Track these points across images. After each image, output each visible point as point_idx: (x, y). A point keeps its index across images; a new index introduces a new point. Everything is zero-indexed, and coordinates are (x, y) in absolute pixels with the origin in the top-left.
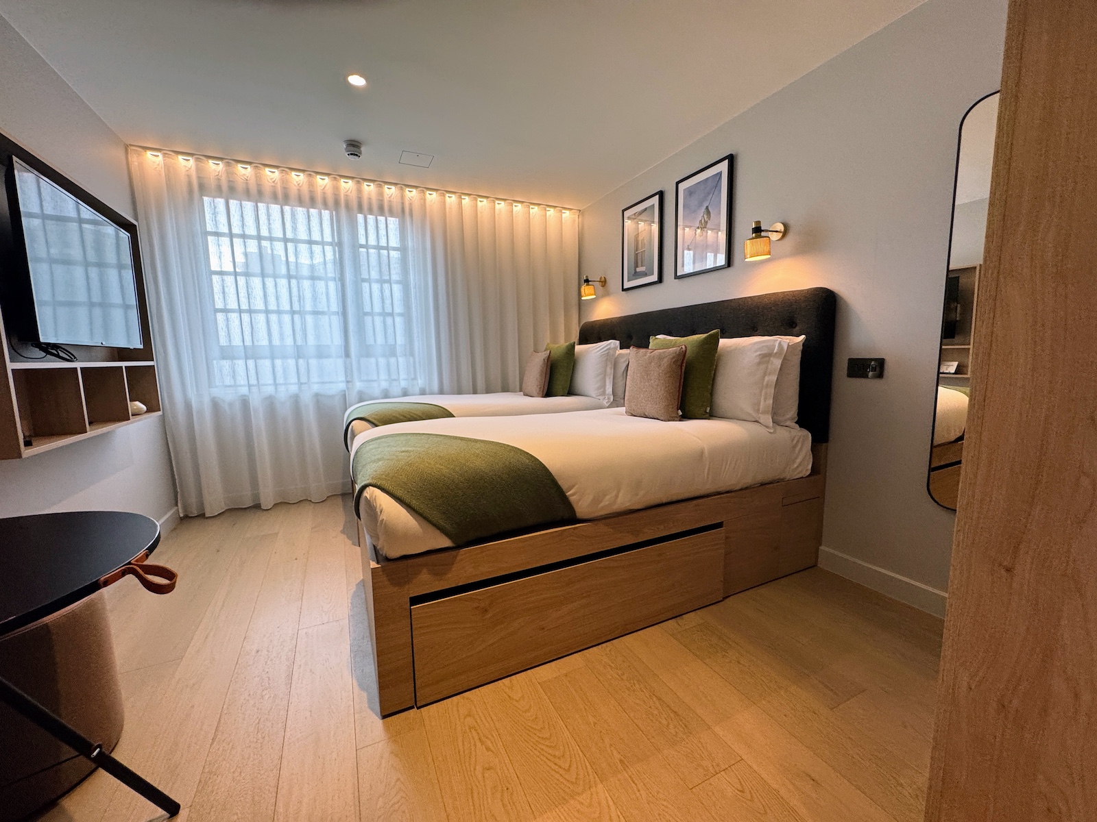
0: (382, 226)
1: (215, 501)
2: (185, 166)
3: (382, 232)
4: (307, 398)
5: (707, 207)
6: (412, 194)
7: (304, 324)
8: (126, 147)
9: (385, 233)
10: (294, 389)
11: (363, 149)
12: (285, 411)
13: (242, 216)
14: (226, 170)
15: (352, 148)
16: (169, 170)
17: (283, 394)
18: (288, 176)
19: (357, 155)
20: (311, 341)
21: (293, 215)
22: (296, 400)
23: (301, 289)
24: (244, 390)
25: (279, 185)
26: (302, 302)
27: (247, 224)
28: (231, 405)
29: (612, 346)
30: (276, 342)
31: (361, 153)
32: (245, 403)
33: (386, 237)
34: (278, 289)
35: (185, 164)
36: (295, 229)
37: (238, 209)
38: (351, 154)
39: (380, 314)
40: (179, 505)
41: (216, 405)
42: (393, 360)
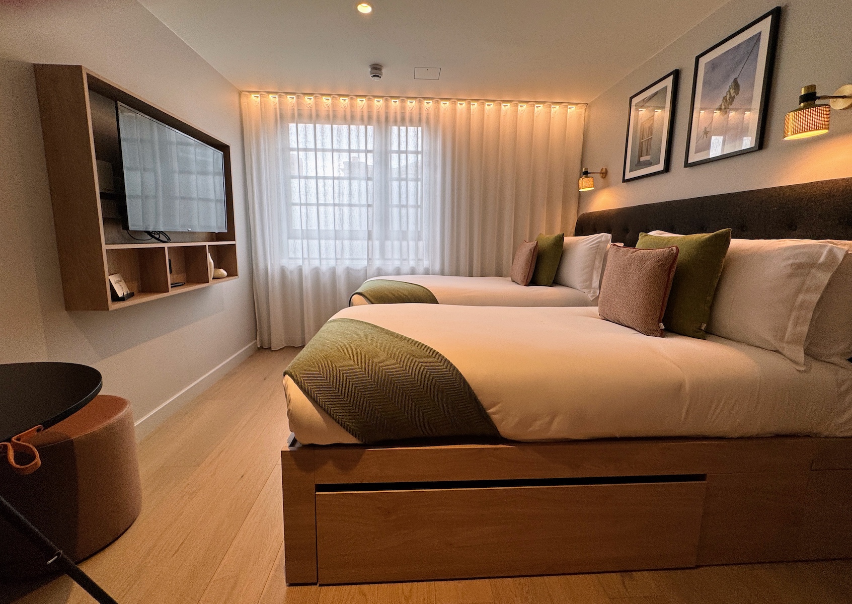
0: (403, 134)
1: (278, 339)
2: (274, 102)
3: (403, 139)
4: (340, 270)
5: (735, 81)
6: (428, 105)
7: (342, 215)
8: (240, 93)
9: (405, 140)
10: (332, 263)
11: (384, 71)
12: (326, 279)
13: (306, 135)
14: (297, 101)
15: (375, 71)
16: (263, 106)
17: (325, 267)
18: (337, 101)
19: (378, 76)
20: (346, 227)
21: (339, 130)
22: (333, 271)
23: (341, 188)
24: (300, 262)
25: (331, 110)
26: (341, 197)
27: (309, 140)
28: (291, 272)
29: (603, 239)
30: (322, 227)
31: (381, 74)
32: (300, 270)
33: (405, 143)
34: (326, 188)
35: (273, 99)
36: (339, 142)
37: (303, 130)
38: (374, 76)
39: (397, 206)
40: (258, 339)
41: (283, 271)
42: (404, 243)
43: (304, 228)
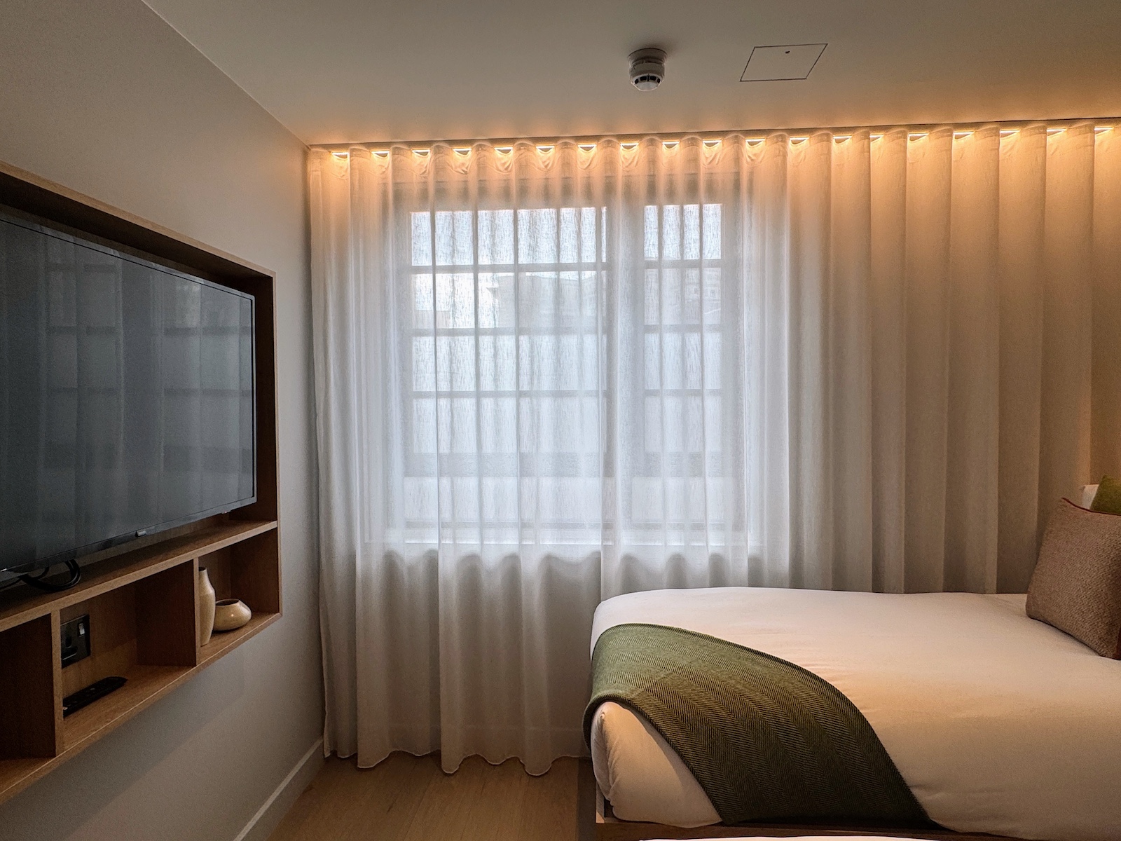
0: (692, 222)
2: (382, 166)
3: (692, 234)
4: (531, 567)
6: (757, 149)
7: (536, 415)
8: (306, 152)
9: (698, 237)
10: (510, 542)
11: (667, 64)
12: (493, 585)
13: (453, 237)
14: (435, 160)
15: (646, 66)
16: (357, 176)
18: (529, 153)
19: (653, 78)
20: (547, 447)
21: (533, 223)
22: (512, 567)
23: (536, 360)
24: (432, 541)
25: (513, 176)
26: (536, 382)
27: (460, 249)
28: (411, 569)
30: (488, 448)
31: (662, 74)
32: (432, 562)
33: (698, 245)
34: (500, 361)
35: (378, 161)
36: (533, 248)
37: (447, 225)
38: (643, 79)
39: (676, 393)
40: (326, 735)
41: (391, 564)
43: (445, 449)
